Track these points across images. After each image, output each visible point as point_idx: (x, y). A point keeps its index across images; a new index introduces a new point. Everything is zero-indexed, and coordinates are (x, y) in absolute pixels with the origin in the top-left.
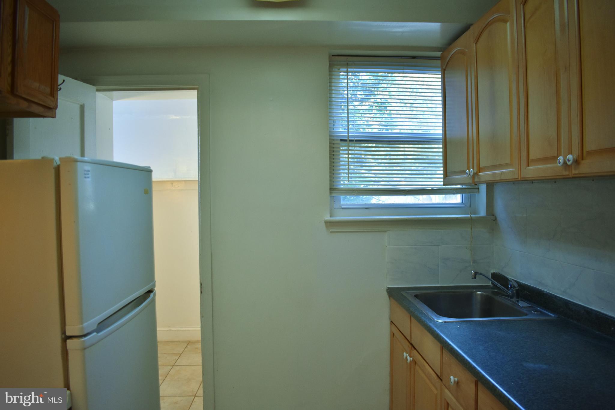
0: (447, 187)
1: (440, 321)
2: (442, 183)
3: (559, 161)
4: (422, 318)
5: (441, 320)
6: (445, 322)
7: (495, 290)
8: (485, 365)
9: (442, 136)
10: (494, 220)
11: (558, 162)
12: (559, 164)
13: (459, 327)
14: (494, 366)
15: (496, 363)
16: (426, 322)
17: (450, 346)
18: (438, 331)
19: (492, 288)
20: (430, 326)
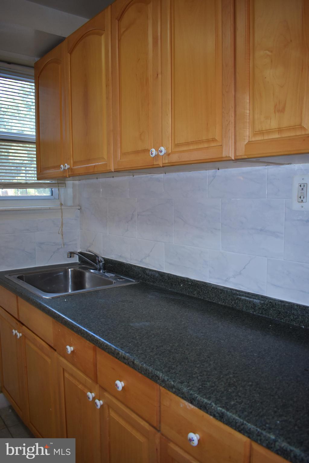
0: (40, 181)
1: (47, 298)
2: (36, 179)
3: (152, 153)
4: (31, 297)
5: (47, 296)
6: (53, 298)
7: (83, 266)
8: (102, 332)
9: (36, 137)
10: (79, 209)
11: (150, 153)
12: (151, 155)
13: (65, 300)
14: (108, 331)
15: (110, 328)
16: (35, 300)
17: (64, 319)
18: (49, 307)
19: (79, 265)
20: (40, 304)
